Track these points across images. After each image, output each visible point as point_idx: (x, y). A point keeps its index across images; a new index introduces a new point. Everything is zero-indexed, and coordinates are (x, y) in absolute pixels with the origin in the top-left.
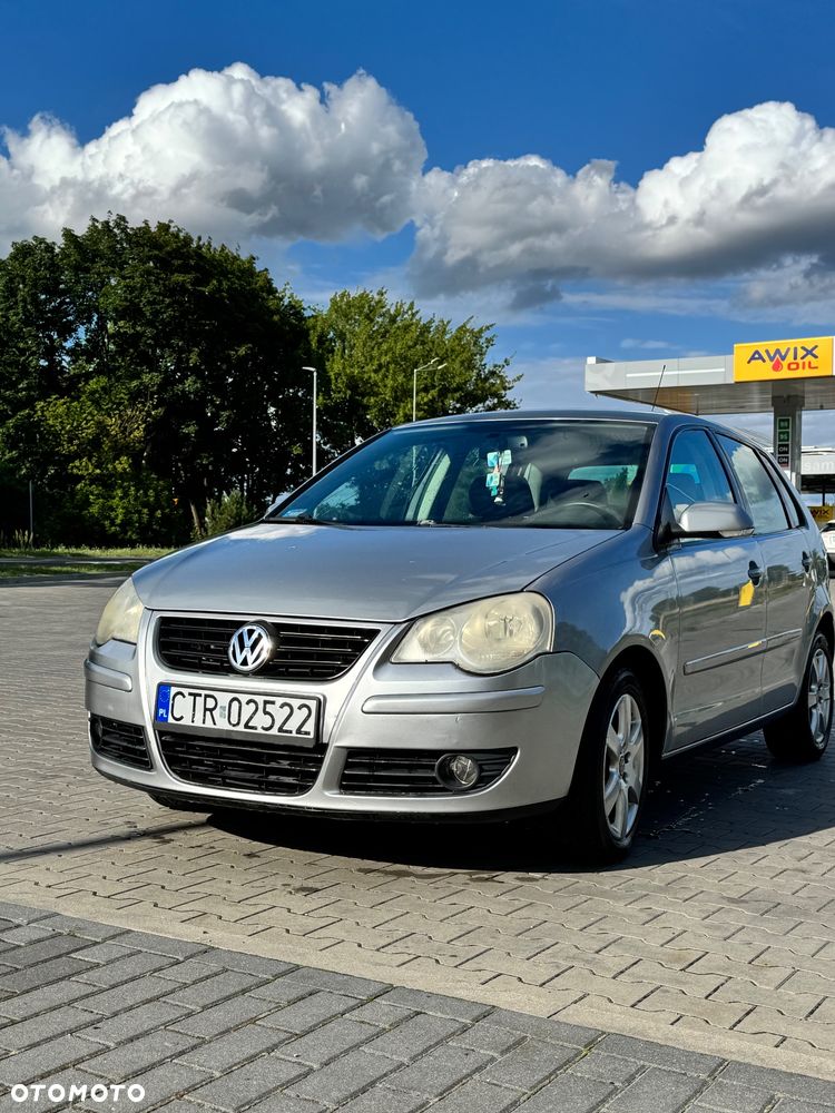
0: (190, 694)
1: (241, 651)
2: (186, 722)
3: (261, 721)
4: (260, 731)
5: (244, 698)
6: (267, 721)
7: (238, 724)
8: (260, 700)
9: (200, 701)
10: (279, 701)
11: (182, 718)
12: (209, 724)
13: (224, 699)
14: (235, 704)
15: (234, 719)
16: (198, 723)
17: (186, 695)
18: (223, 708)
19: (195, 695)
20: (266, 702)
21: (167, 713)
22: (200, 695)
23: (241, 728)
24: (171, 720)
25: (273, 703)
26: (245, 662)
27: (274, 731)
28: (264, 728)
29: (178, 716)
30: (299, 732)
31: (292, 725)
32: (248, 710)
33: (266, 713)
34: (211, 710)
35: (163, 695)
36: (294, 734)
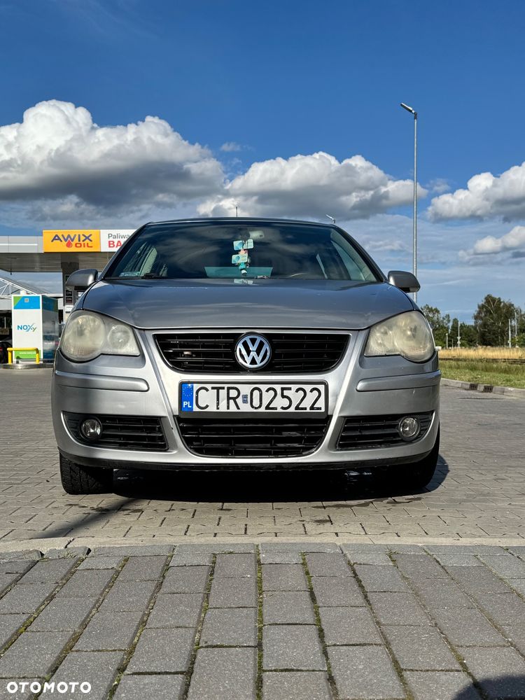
0: (213, 388)
1: (248, 355)
2: (212, 408)
3: (280, 403)
4: (279, 410)
5: (264, 388)
6: (286, 403)
7: (260, 406)
8: (278, 388)
9: (223, 393)
10: (295, 387)
11: (207, 406)
12: (233, 409)
13: (245, 390)
14: (256, 393)
15: (256, 403)
16: (223, 408)
17: (210, 389)
18: (245, 397)
19: (218, 389)
20: (283, 389)
21: (192, 404)
22: (223, 388)
23: (263, 409)
24: (196, 409)
25: (290, 389)
26: (253, 362)
27: (292, 409)
28: (283, 408)
29: (204, 406)
30: (312, 408)
31: (307, 404)
32: (267, 397)
33: (283, 396)
34: (234, 399)
35: (185, 391)
36: (308, 410)
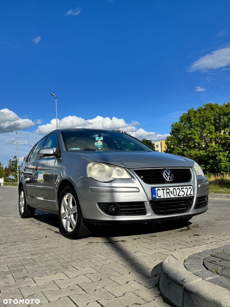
0: (162, 189)
1: (168, 177)
2: (162, 197)
3: (181, 193)
4: (182, 196)
5: (176, 188)
6: (183, 193)
8: (180, 188)
9: (165, 191)
10: (185, 187)
11: (161, 196)
12: (169, 197)
13: (171, 189)
14: (174, 190)
15: (175, 194)
16: (166, 197)
17: (161, 189)
18: (171, 192)
19: (163, 189)
20: (182, 188)
21: (156, 196)
22: (165, 189)
23: (177, 196)
24: (157, 198)
25: (183, 188)
26: (170, 179)
27: (185, 196)
28: (183, 195)
29: (159, 196)
30: (190, 194)
31: (188, 193)
32: (178, 191)
33: (182, 191)
34: (169, 193)
35: (153, 191)
36: (189, 196)
